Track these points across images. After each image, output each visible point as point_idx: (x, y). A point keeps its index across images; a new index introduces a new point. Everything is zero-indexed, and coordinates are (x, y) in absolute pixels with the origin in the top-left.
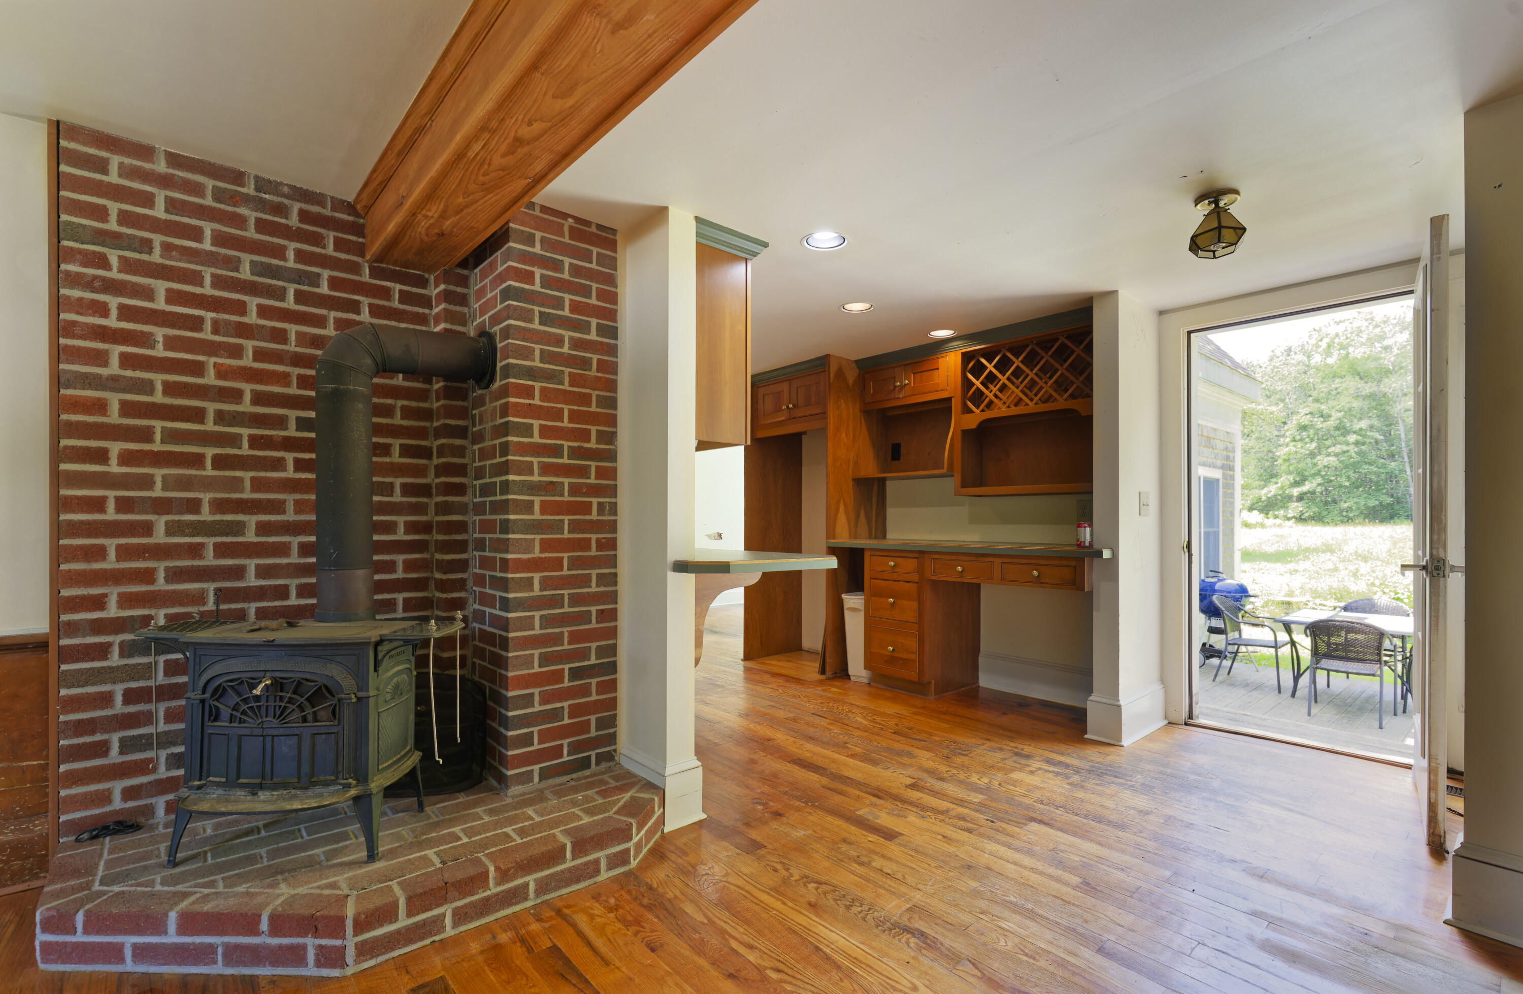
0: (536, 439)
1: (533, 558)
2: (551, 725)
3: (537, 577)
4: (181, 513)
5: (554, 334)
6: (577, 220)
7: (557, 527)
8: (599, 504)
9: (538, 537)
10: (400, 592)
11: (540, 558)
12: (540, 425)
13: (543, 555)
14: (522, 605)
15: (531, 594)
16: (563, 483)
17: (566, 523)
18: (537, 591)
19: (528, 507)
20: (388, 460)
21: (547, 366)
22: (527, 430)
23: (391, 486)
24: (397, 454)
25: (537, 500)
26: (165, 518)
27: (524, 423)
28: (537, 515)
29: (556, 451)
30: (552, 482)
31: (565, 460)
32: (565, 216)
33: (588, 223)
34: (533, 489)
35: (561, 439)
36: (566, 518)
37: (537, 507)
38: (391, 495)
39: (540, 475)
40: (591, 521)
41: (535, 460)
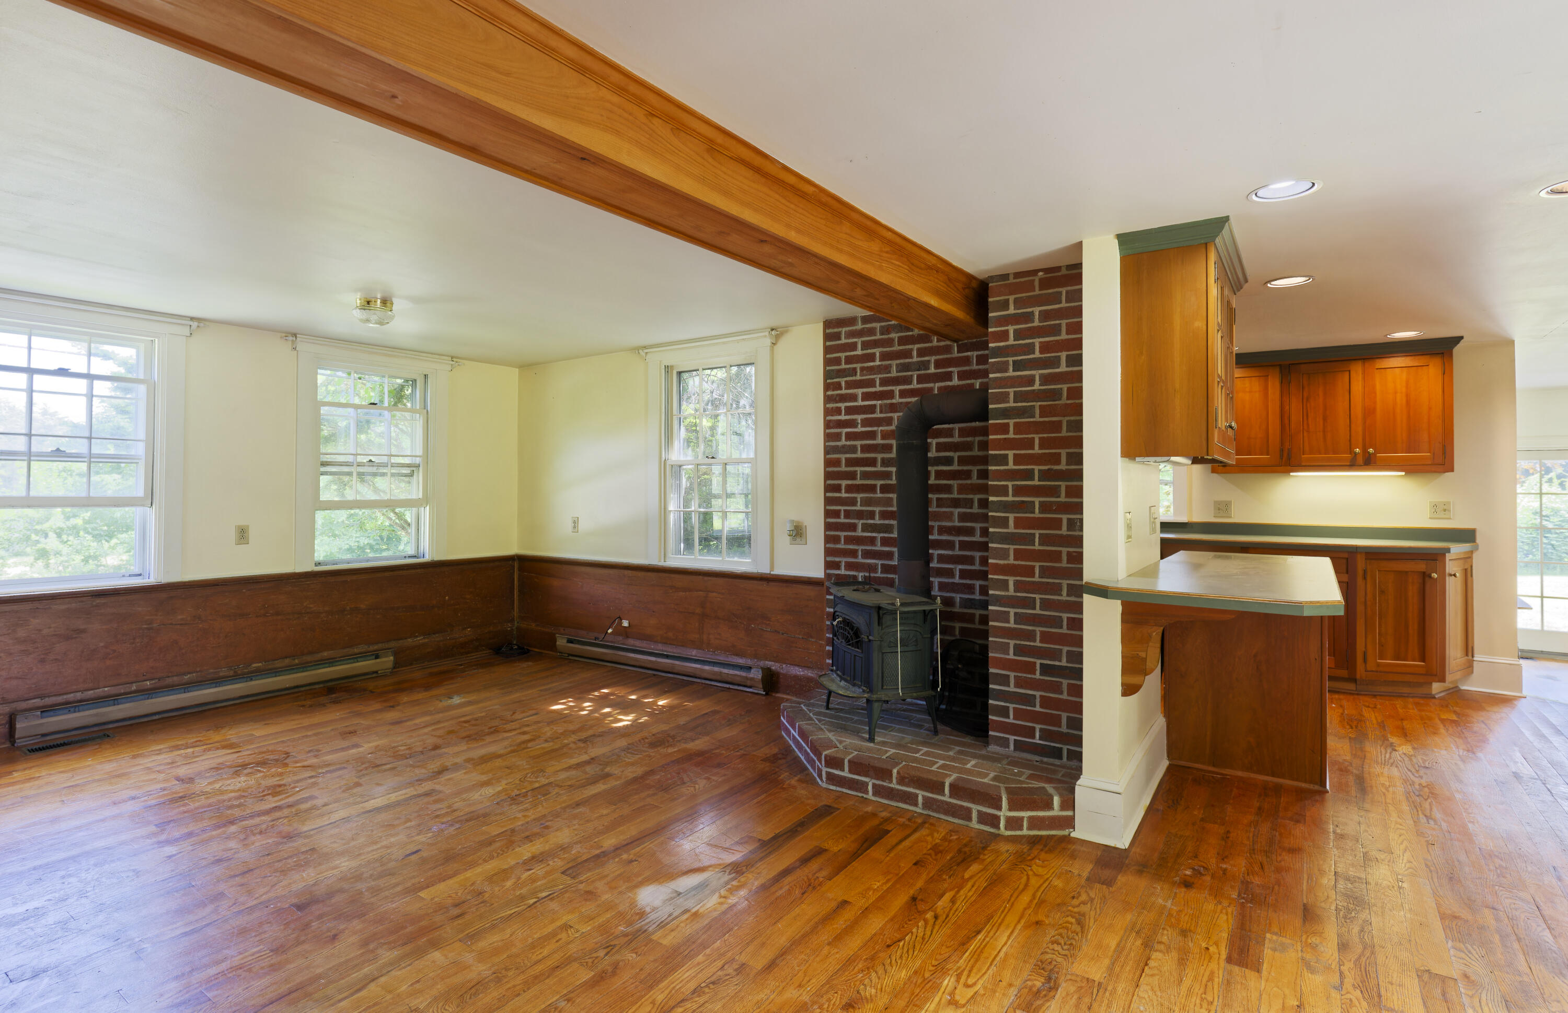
0: (1011, 466)
1: (1008, 564)
2: (1025, 707)
3: (1011, 580)
4: (867, 519)
5: (1026, 376)
6: (1046, 271)
7: (1030, 539)
8: (1069, 520)
9: (1012, 547)
10: (977, 579)
11: (1014, 565)
12: (1014, 454)
13: (1016, 563)
14: (999, 601)
15: (1007, 594)
16: (1034, 502)
17: (1037, 536)
18: (1011, 591)
19: (1004, 522)
20: (969, 482)
21: (1020, 404)
22: (1003, 460)
23: (972, 501)
24: (975, 477)
25: (1011, 517)
26: (862, 521)
27: (1000, 455)
28: (1011, 529)
29: (1029, 475)
30: (1023, 502)
31: (1036, 482)
32: (1035, 272)
33: (1058, 269)
34: (1007, 507)
35: (1031, 464)
36: (1037, 533)
37: (1011, 523)
38: (971, 508)
39: (1013, 496)
40: (1061, 536)
41: (1010, 484)
